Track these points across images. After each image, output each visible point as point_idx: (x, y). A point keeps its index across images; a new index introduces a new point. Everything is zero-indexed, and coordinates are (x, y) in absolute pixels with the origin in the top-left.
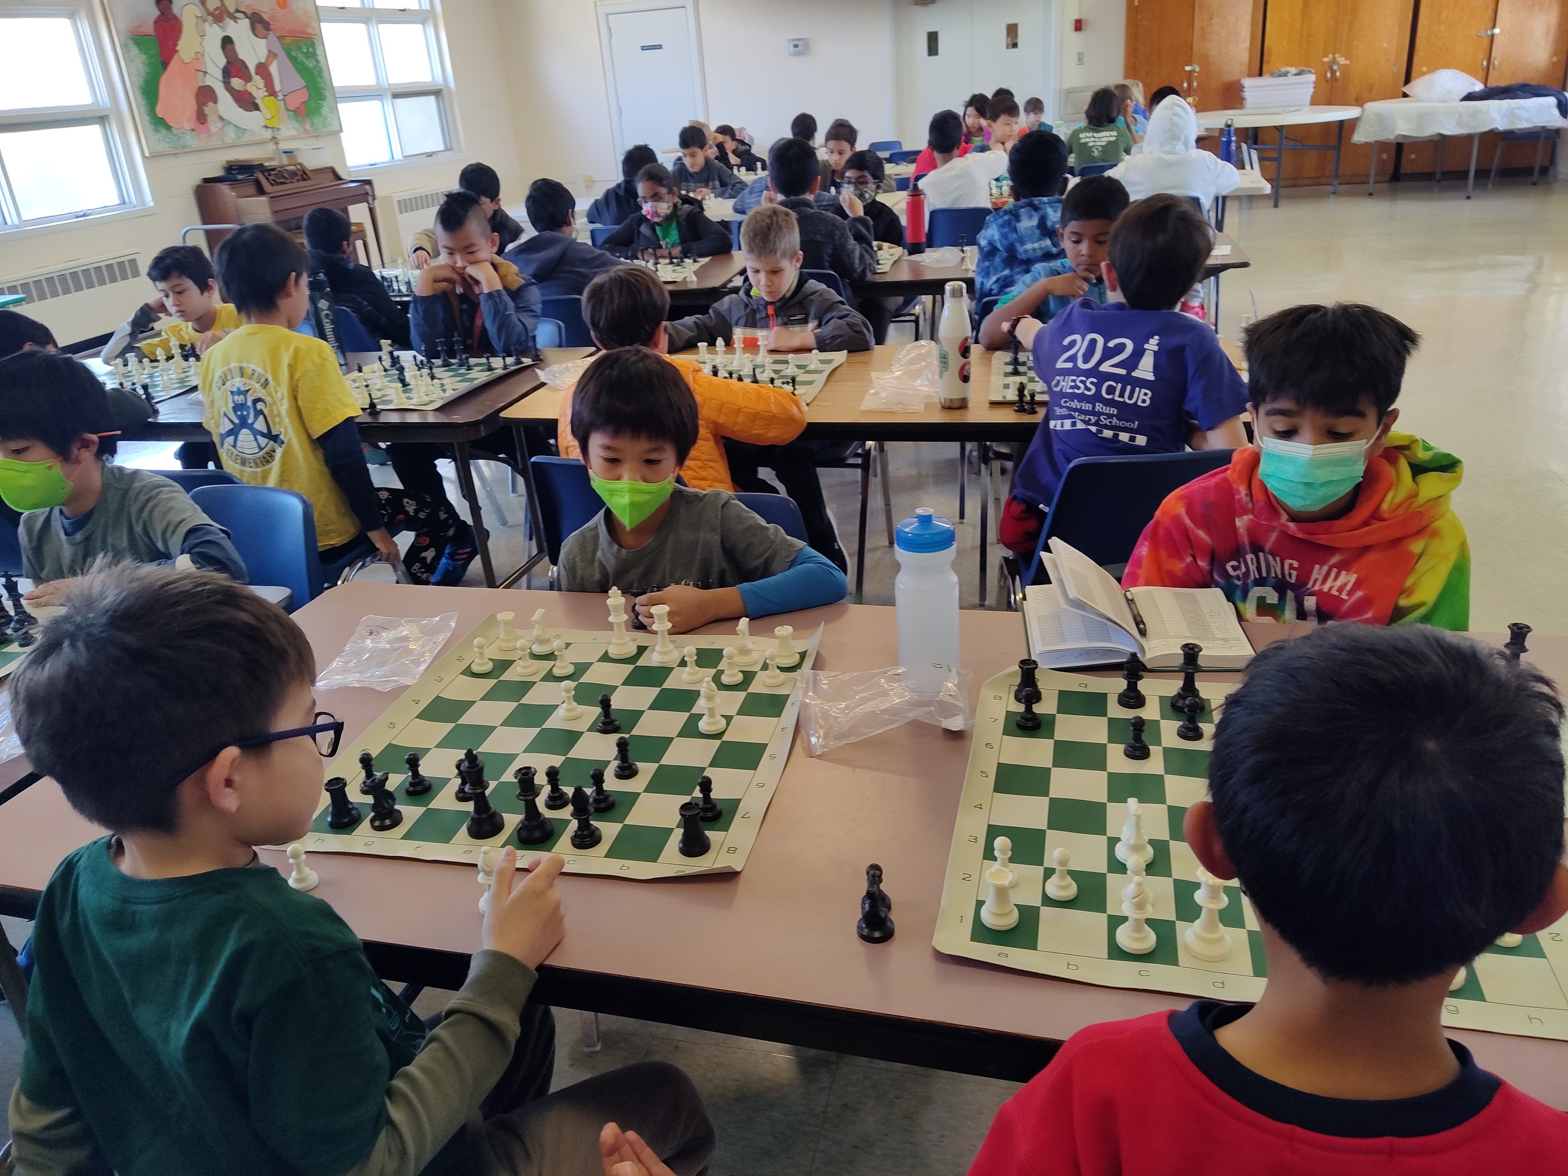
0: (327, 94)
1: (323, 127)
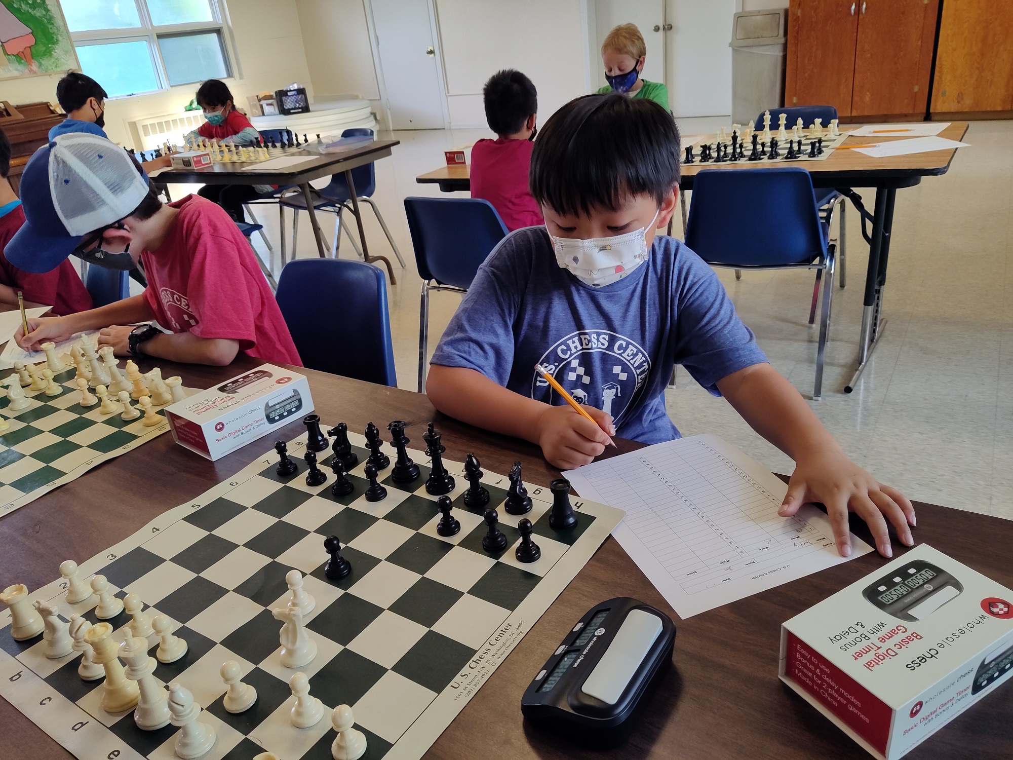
0: (60, 38)
1: (56, 67)
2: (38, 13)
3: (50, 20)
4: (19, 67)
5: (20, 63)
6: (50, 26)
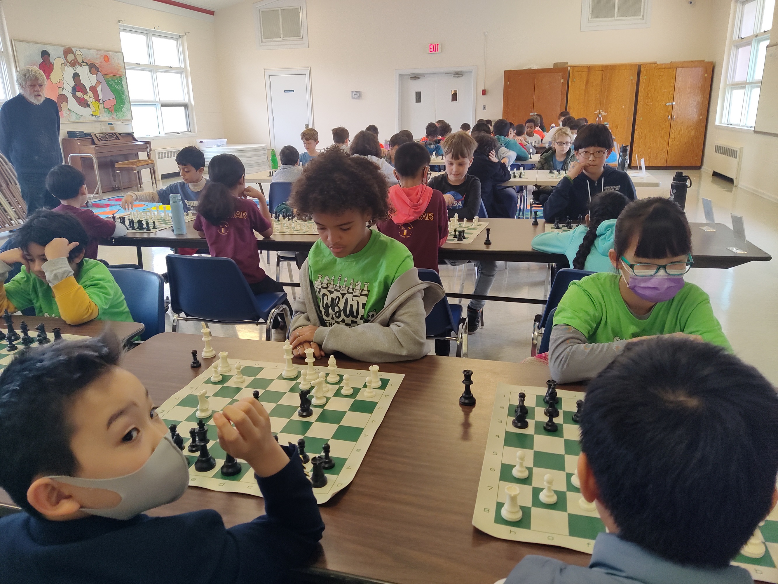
0: (126, 102)
1: (123, 117)
2: (119, 88)
3: (123, 91)
4: (109, 115)
5: (109, 113)
6: (123, 95)
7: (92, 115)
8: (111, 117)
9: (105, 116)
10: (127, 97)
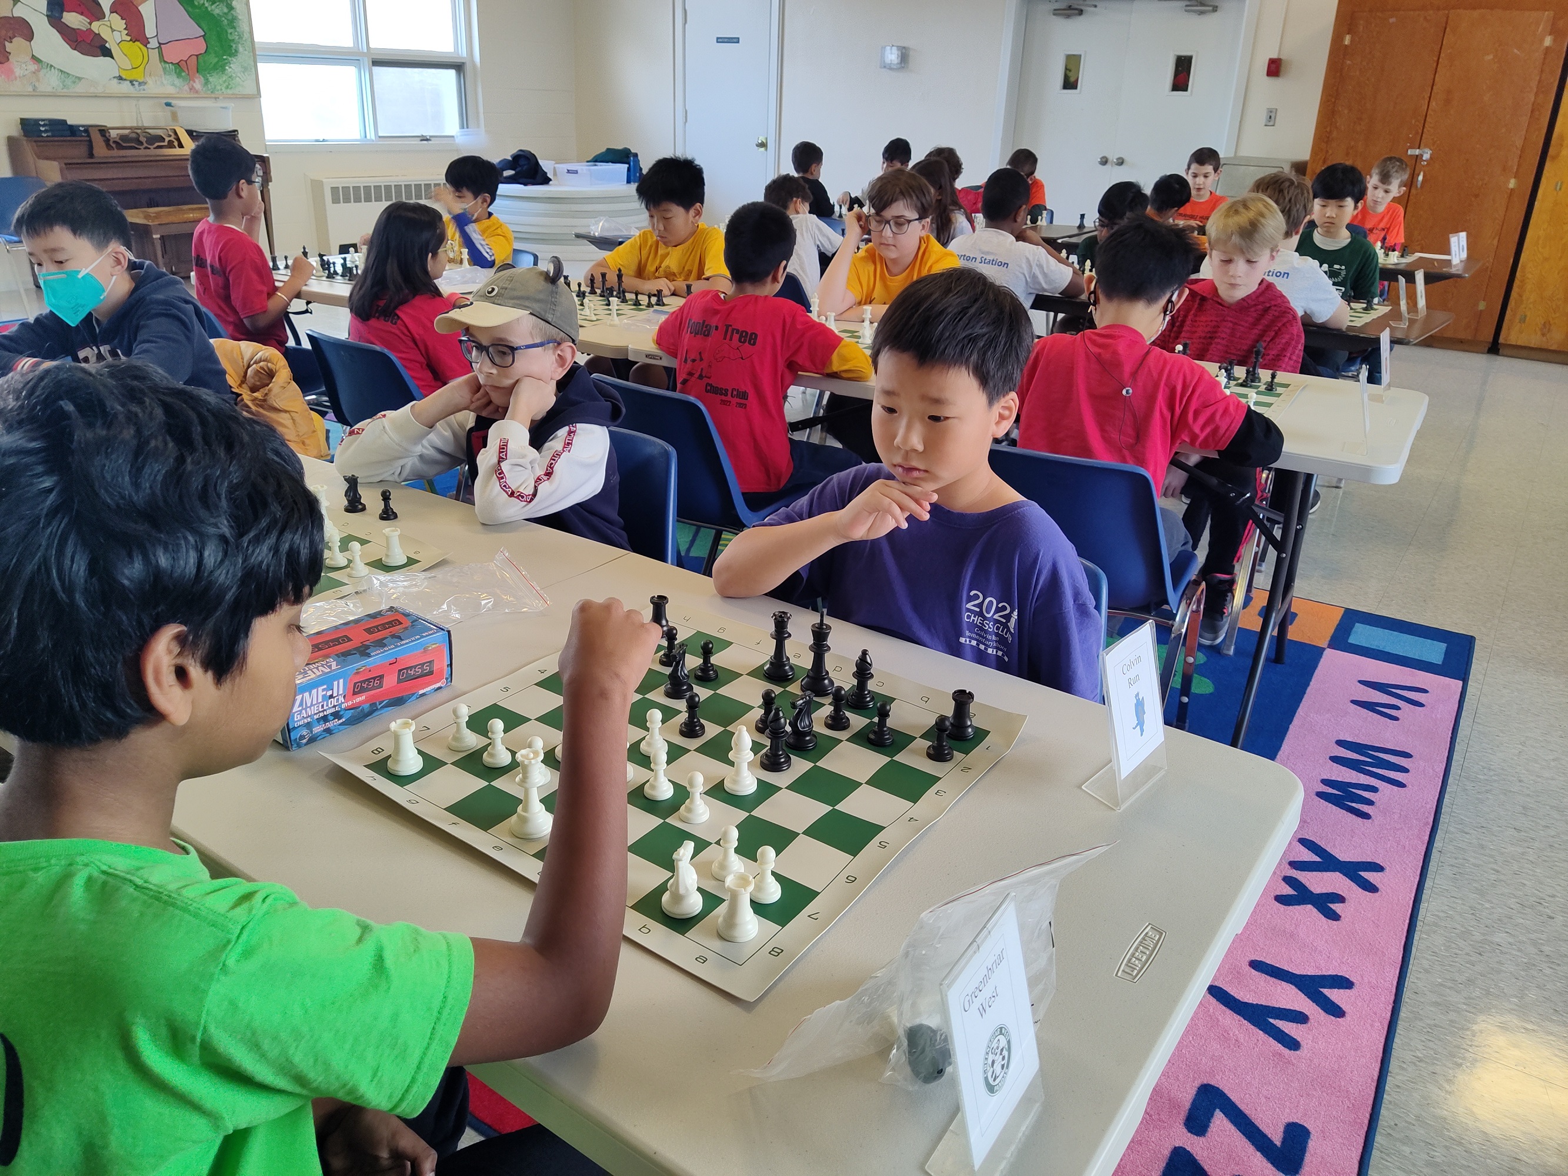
0: (241, 49)
2: (217, 10)
3: (233, 22)
4: (177, 82)
6: (230, 31)
7: (120, 78)
8: (186, 88)
9: (165, 82)
10: (246, 36)
